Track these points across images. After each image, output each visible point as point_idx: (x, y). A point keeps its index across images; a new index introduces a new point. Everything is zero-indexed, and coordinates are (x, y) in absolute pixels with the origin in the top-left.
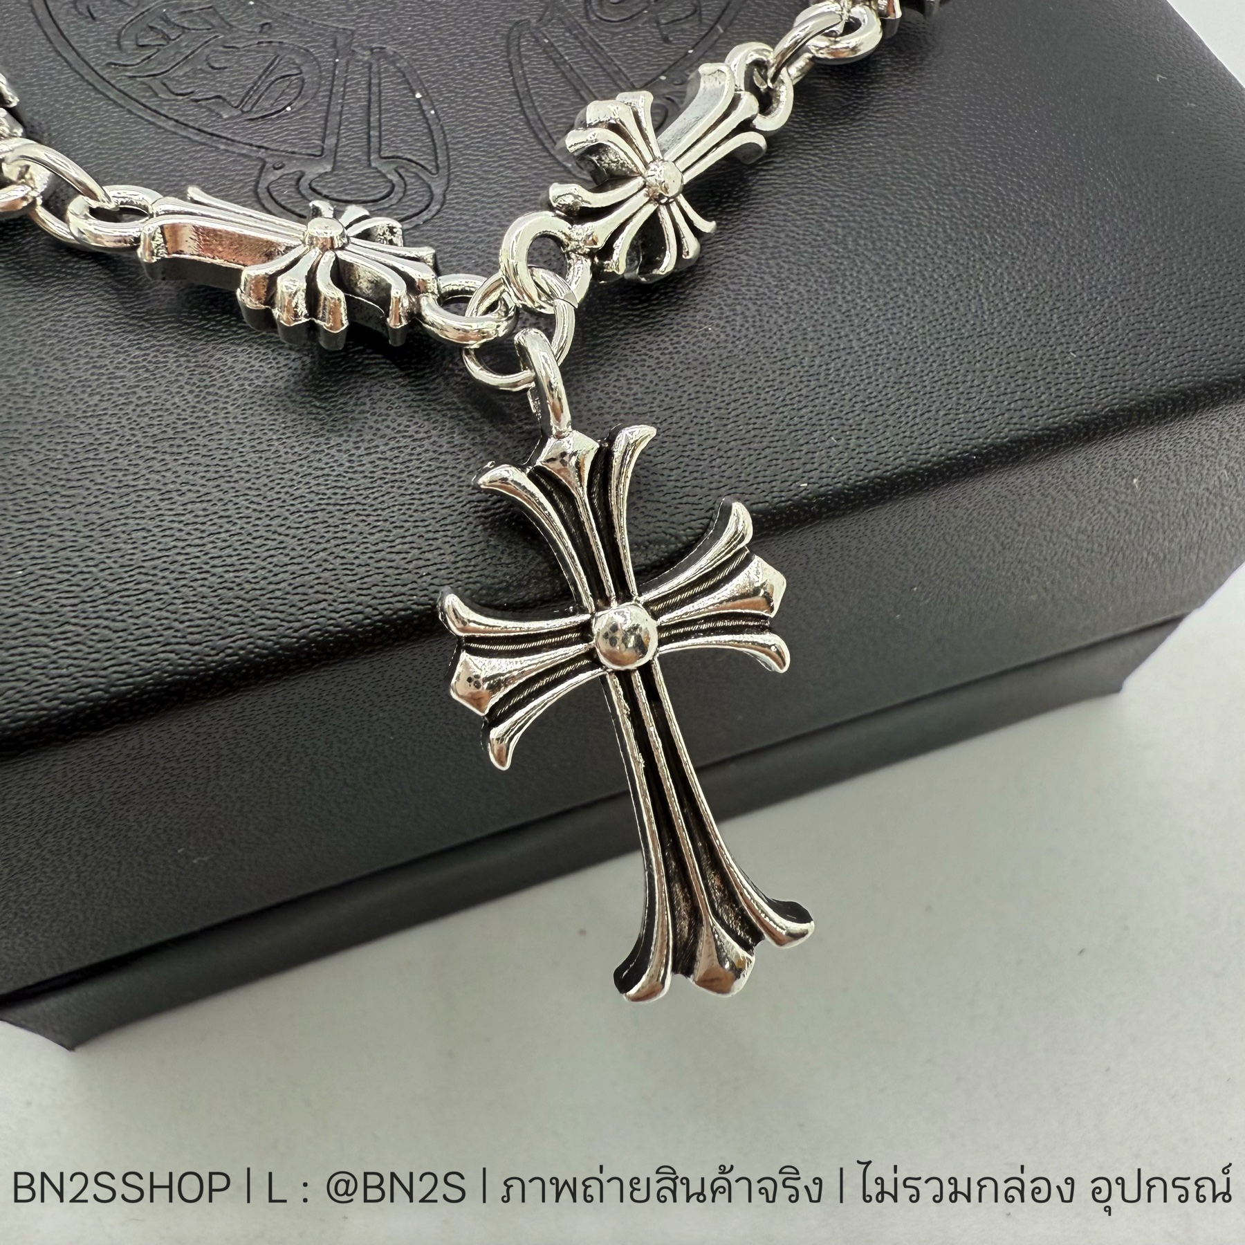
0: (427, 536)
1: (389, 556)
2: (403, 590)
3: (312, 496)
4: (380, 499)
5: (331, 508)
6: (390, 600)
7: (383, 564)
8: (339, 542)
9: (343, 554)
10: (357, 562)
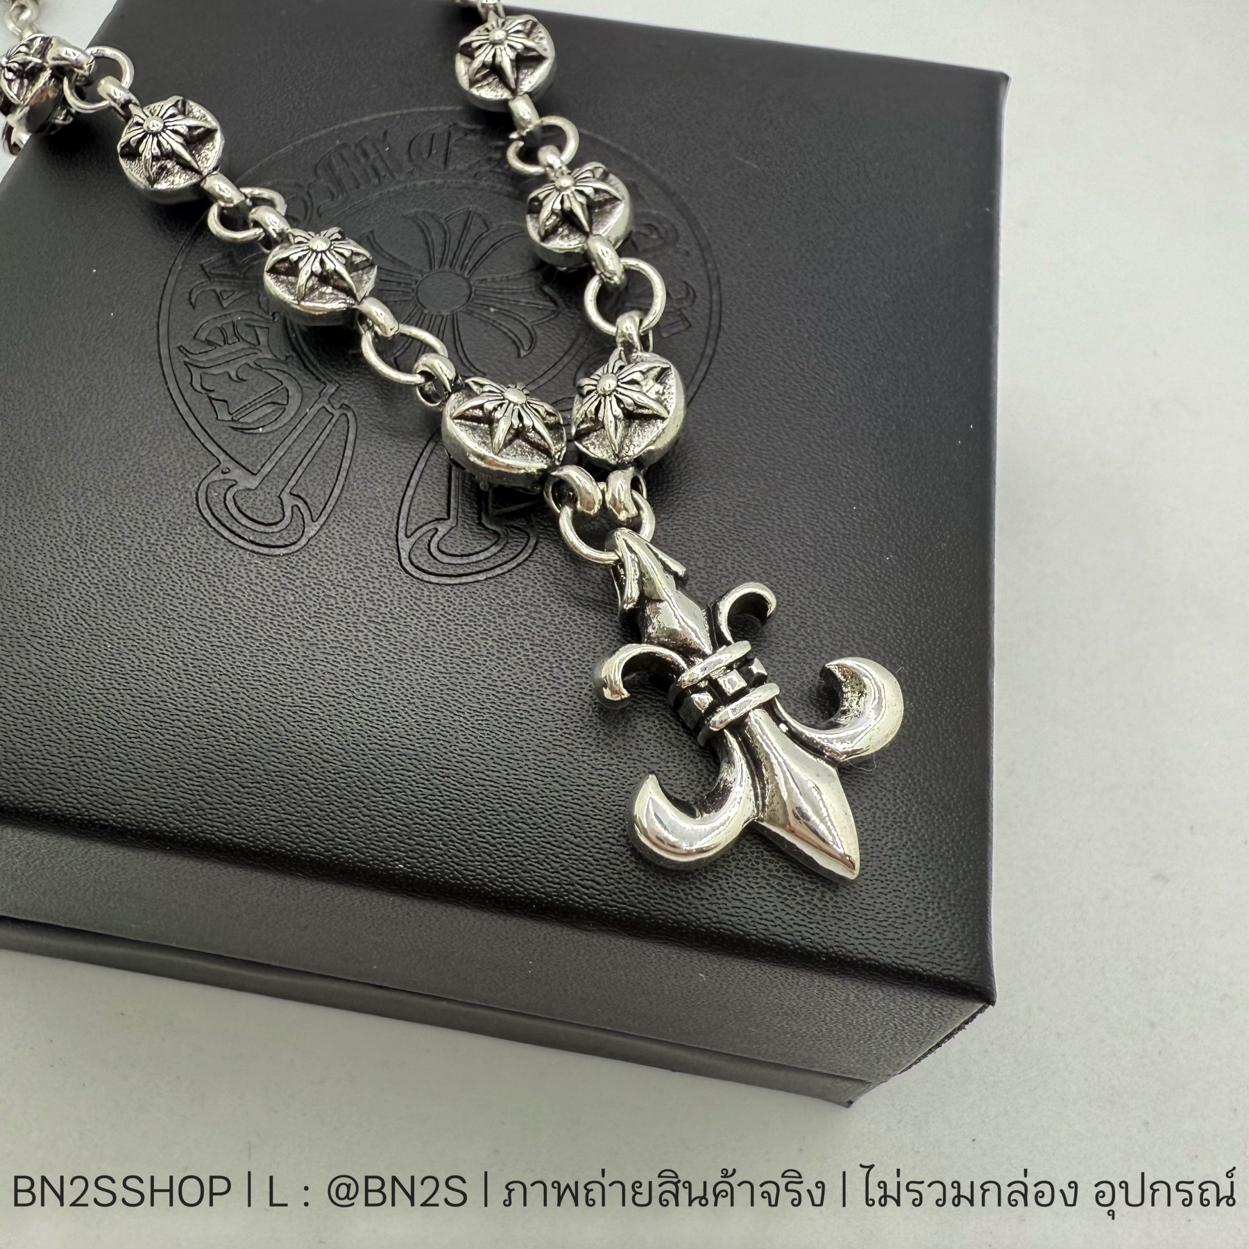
0: (145, 778)
1: (116, 781)
2: (111, 807)
3: (95, 718)
4: (133, 740)
5: (101, 731)
6: (101, 810)
7: (109, 784)
8: (93, 756)
9: (90, 765)
10: (94, 774)
